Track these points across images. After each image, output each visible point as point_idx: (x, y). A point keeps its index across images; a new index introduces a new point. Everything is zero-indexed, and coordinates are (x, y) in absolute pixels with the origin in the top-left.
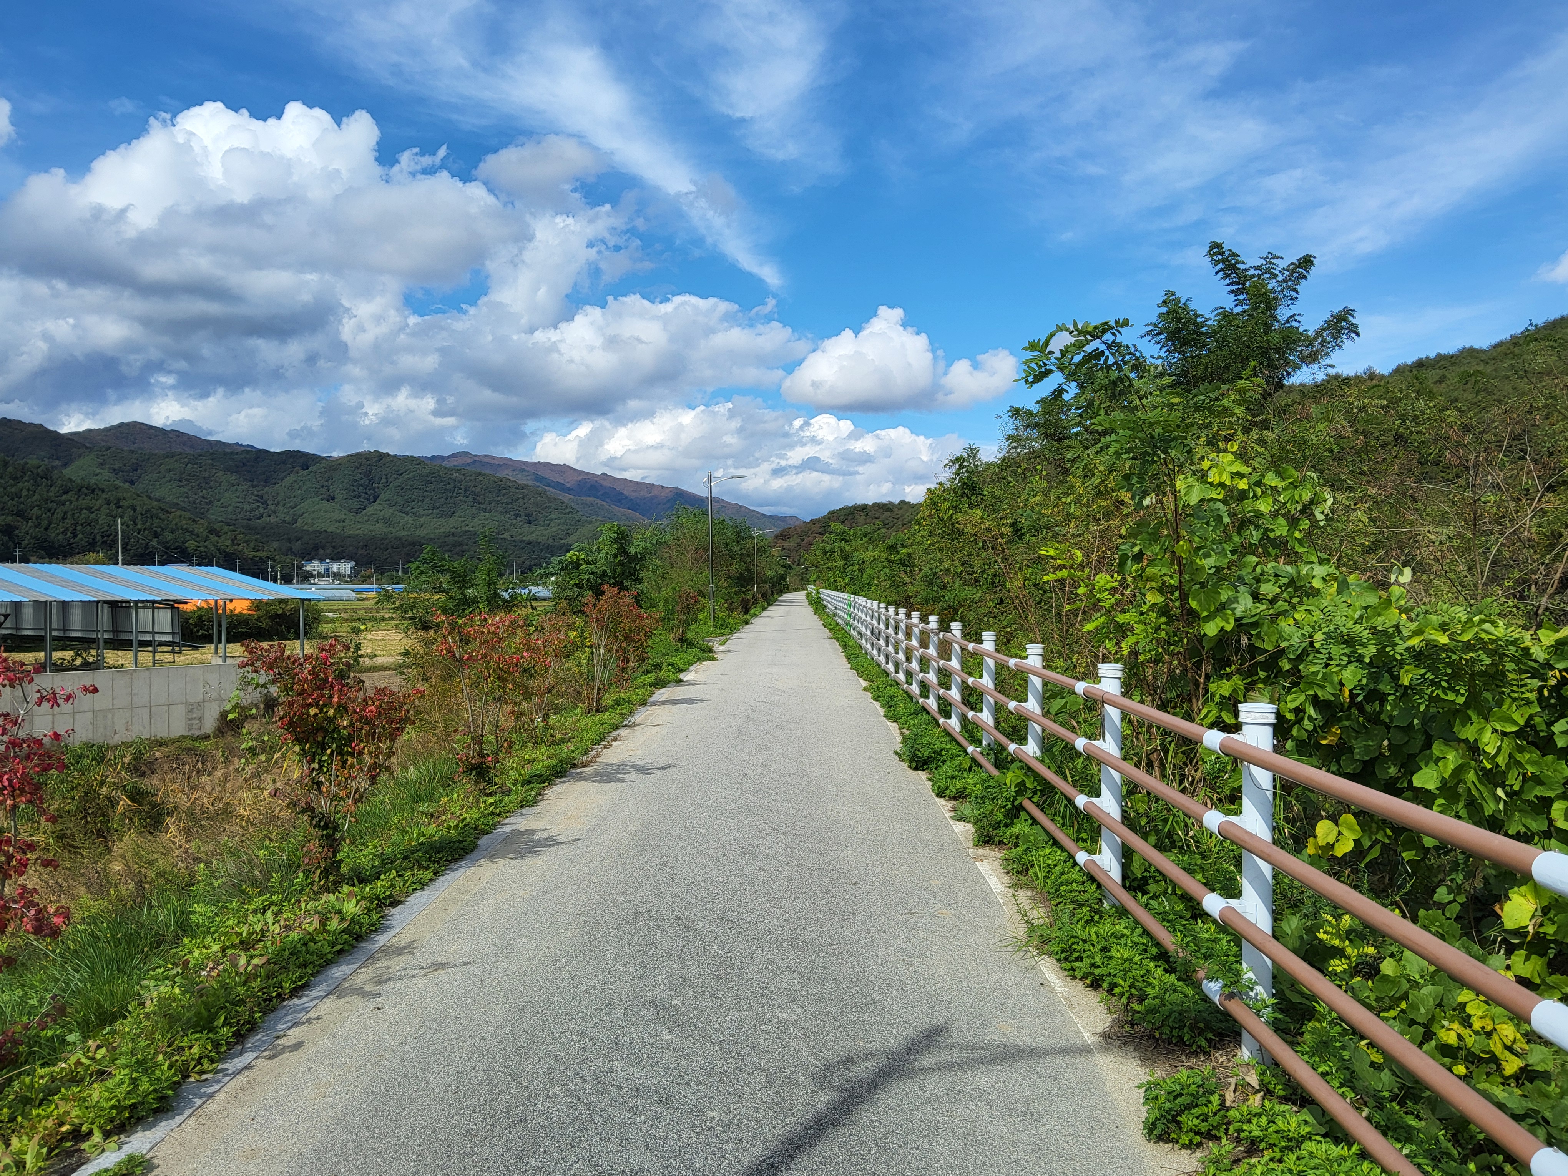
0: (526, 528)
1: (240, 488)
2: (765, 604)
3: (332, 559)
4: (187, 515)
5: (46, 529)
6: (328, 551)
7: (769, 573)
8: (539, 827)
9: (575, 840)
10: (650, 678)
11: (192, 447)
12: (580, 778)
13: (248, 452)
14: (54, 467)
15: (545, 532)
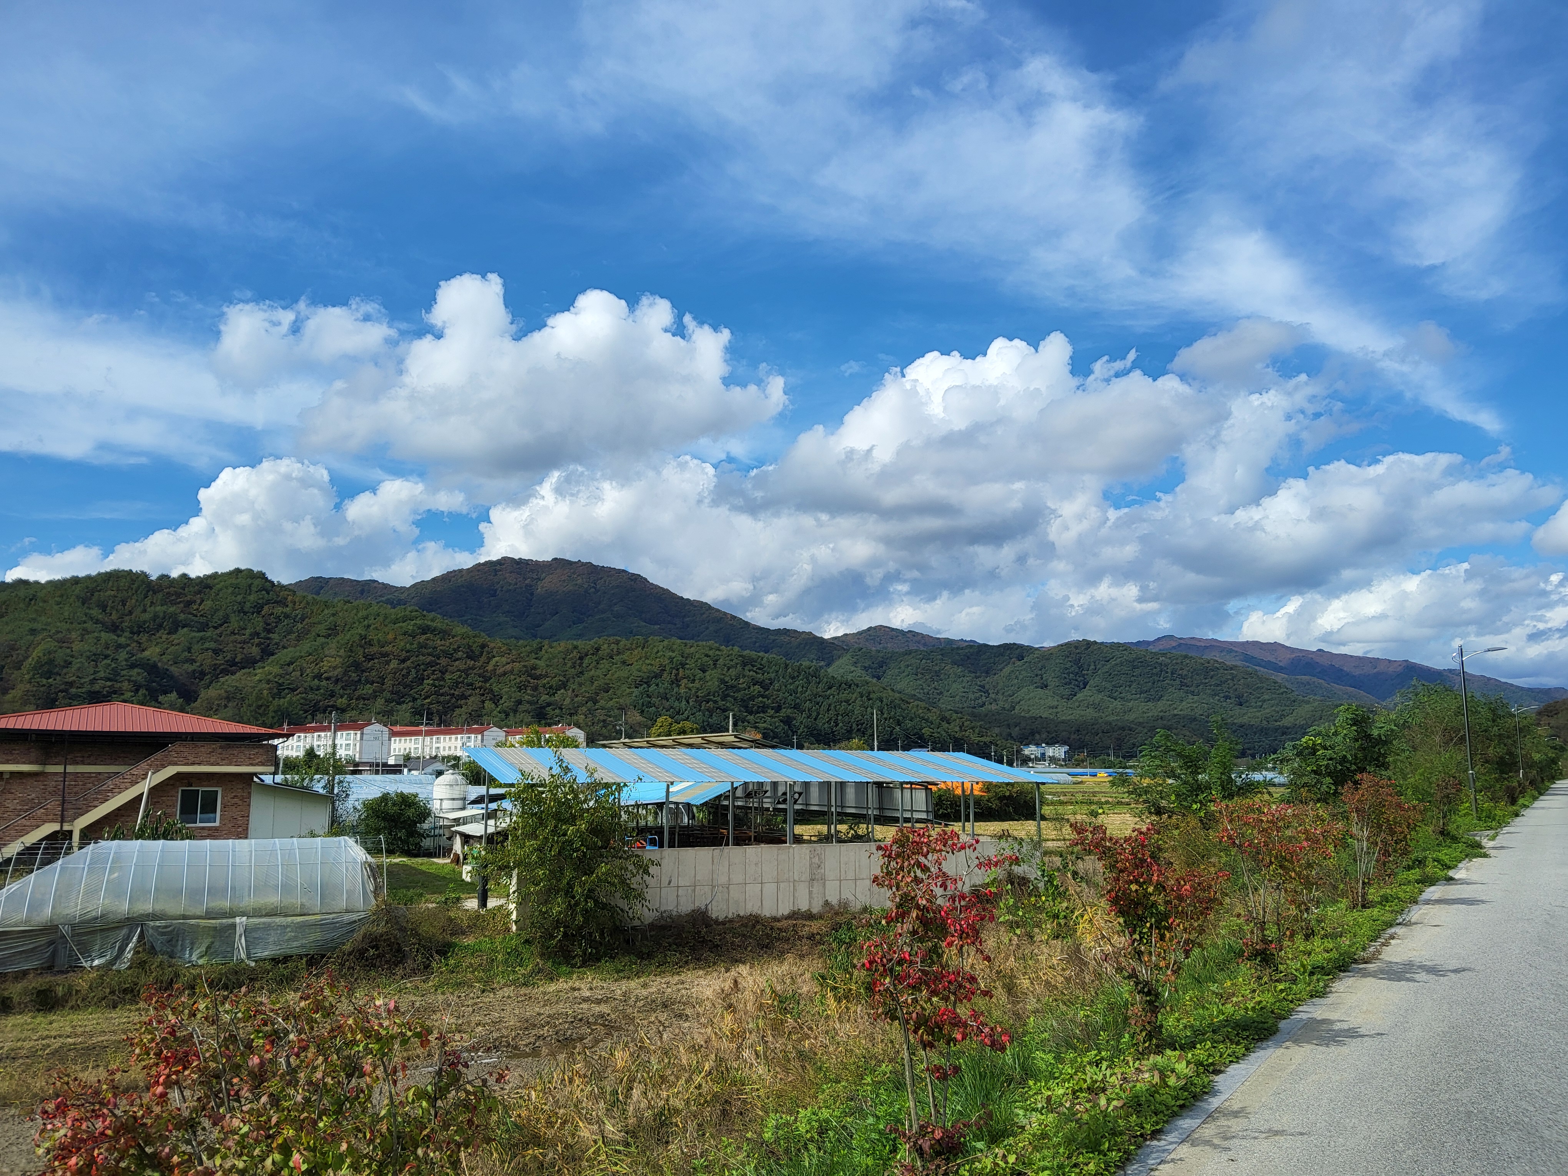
0: (1237, 710)
1: (965, 679)
2: (1536, 793)
3: (1047, 744)
4: (923, 704)
5: (815, 719)
6: (1044, 736)
7: (1537, 757)
8: (1336, 1018)
9: (1378, 1034)
10: (1415, 874)
11: (925, 645)
12: (1365, 974)
13: (971, 647)
14: (821, 667)
15: (1259, 714)
